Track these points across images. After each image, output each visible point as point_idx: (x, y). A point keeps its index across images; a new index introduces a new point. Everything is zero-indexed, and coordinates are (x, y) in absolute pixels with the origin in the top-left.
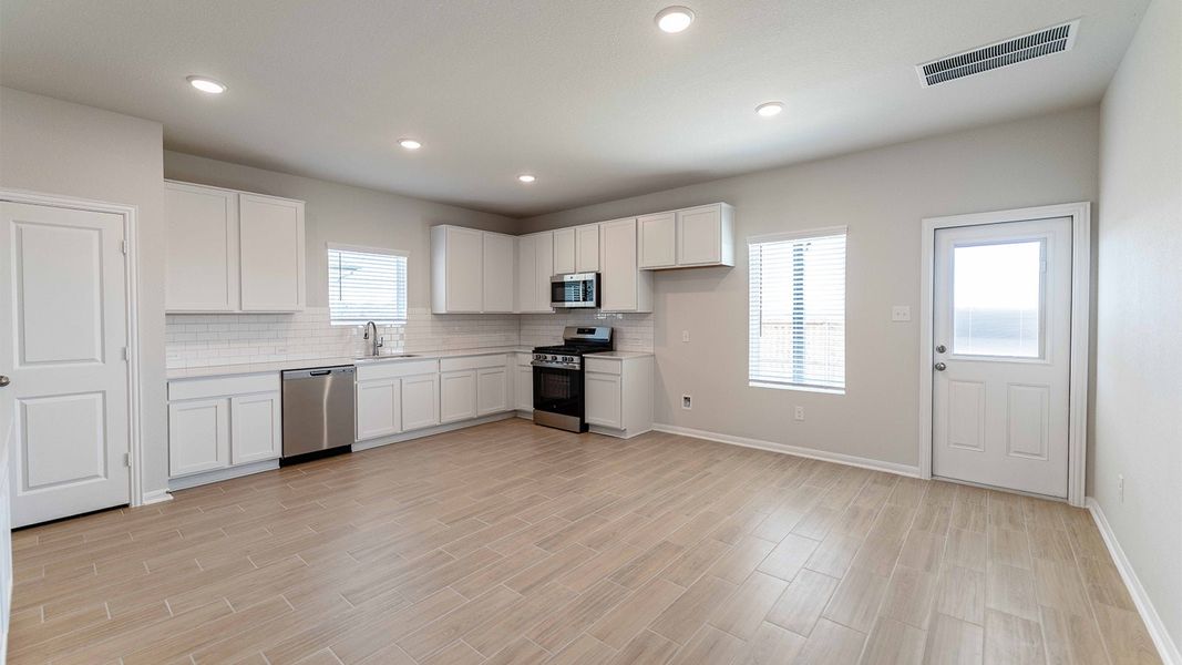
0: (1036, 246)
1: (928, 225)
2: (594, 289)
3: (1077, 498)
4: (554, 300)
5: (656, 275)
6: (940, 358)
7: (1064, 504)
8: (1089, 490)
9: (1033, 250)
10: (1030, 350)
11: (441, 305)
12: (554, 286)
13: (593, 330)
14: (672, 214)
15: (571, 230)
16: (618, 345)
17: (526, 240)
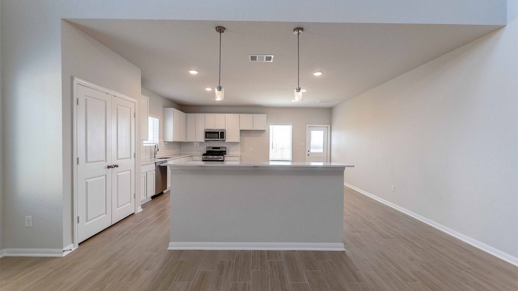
2: (221, 135)
4: (206, 138)
5: (243, 132)
6: (309, 153)
9: (322, 132)
11: (170, 138)
12: (206, 133)
13: (219, 148)
14: (251, 115)
15: (213, 114)
16: (227, 153)
17: (191, 116)
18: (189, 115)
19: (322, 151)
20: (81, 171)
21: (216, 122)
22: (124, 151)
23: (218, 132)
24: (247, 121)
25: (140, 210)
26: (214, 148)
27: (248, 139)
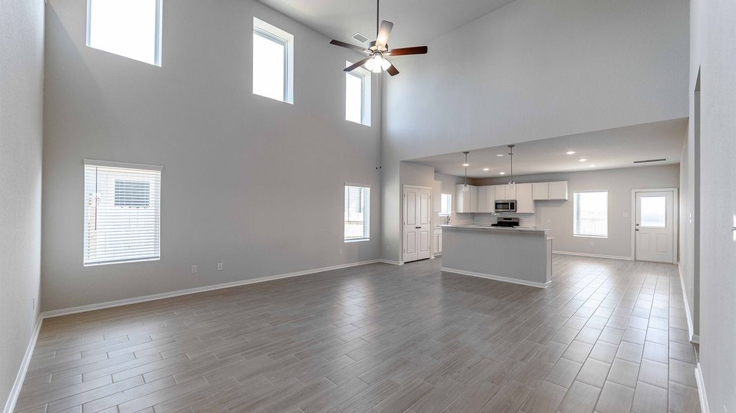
0: (664, 198)
1: (633, 191)
2: (512, 205)
3: (675, 262)
4: (496, 208)
5: (537, 202)
6: (637, 227)
7: (672, 264)
8: (678, 260)
9: (663, 199)
10: (663, 225)
11: (461, 210)
12: (496, 204)
13: (510, 219)
14: (547, 183)
15: (503, 186)
16: (520, 224)
17: (482, 188)
18: (480, 187)
19: (664, 226)
20: (405, 227)
21: (505, 193)
22: (424, 220)
23: (508, 204)
24: (541, 191)
25: (433, 257)
26: (505, 219)
27: (544, 210)
